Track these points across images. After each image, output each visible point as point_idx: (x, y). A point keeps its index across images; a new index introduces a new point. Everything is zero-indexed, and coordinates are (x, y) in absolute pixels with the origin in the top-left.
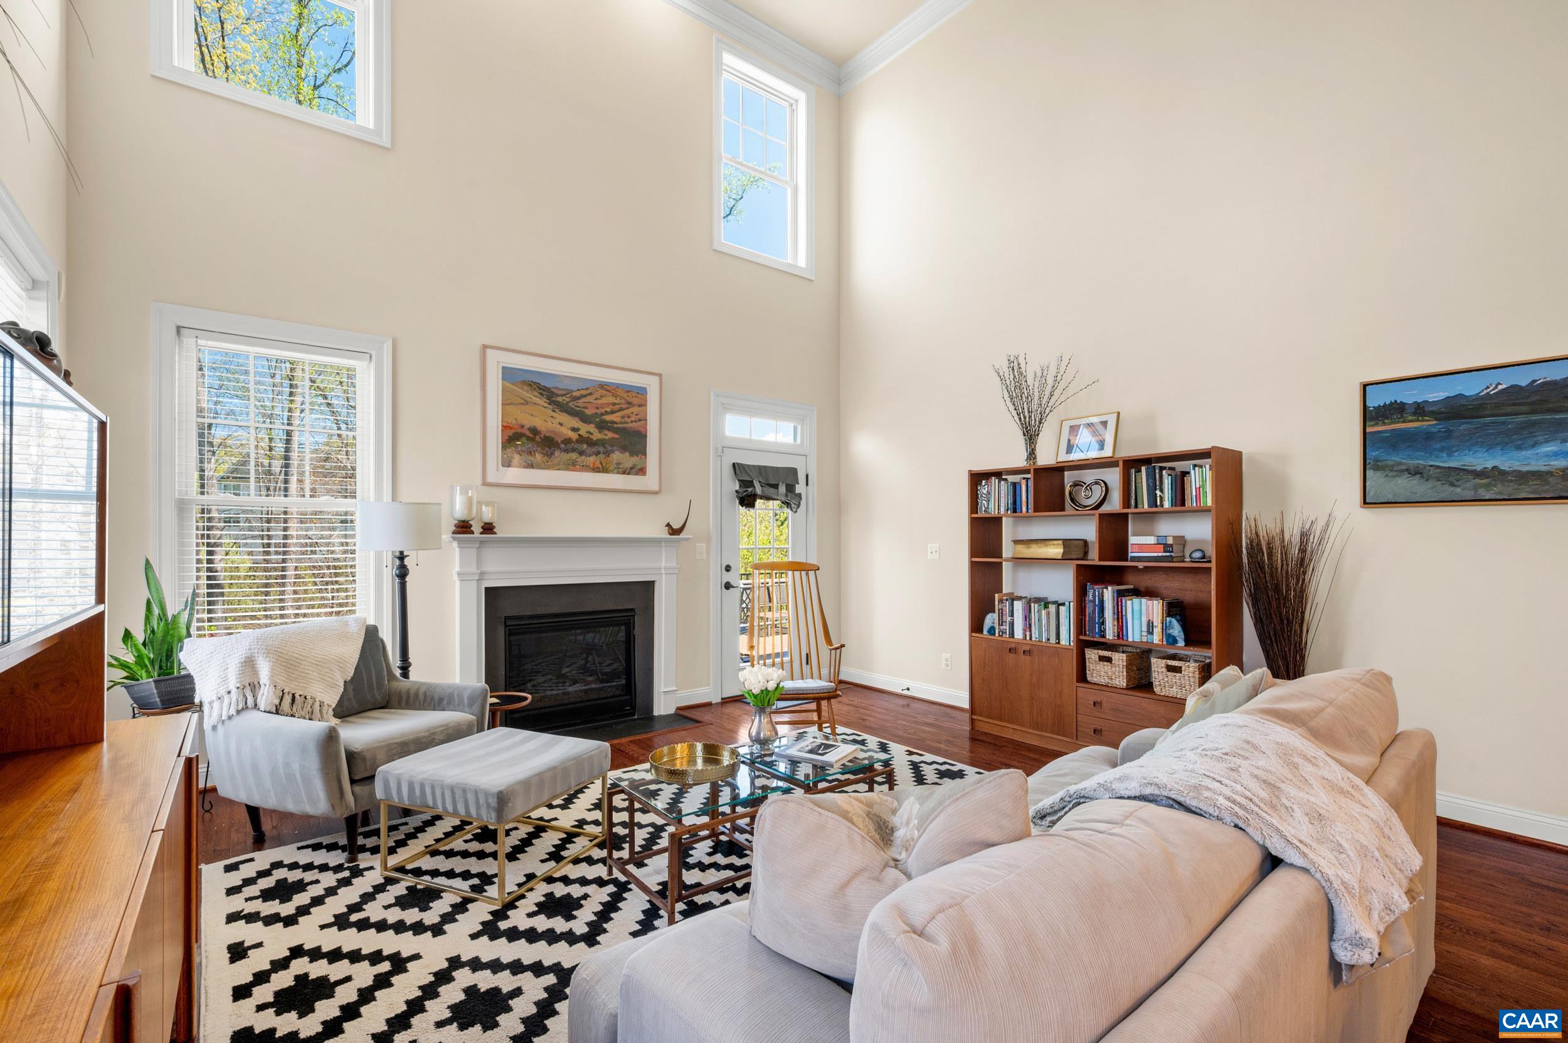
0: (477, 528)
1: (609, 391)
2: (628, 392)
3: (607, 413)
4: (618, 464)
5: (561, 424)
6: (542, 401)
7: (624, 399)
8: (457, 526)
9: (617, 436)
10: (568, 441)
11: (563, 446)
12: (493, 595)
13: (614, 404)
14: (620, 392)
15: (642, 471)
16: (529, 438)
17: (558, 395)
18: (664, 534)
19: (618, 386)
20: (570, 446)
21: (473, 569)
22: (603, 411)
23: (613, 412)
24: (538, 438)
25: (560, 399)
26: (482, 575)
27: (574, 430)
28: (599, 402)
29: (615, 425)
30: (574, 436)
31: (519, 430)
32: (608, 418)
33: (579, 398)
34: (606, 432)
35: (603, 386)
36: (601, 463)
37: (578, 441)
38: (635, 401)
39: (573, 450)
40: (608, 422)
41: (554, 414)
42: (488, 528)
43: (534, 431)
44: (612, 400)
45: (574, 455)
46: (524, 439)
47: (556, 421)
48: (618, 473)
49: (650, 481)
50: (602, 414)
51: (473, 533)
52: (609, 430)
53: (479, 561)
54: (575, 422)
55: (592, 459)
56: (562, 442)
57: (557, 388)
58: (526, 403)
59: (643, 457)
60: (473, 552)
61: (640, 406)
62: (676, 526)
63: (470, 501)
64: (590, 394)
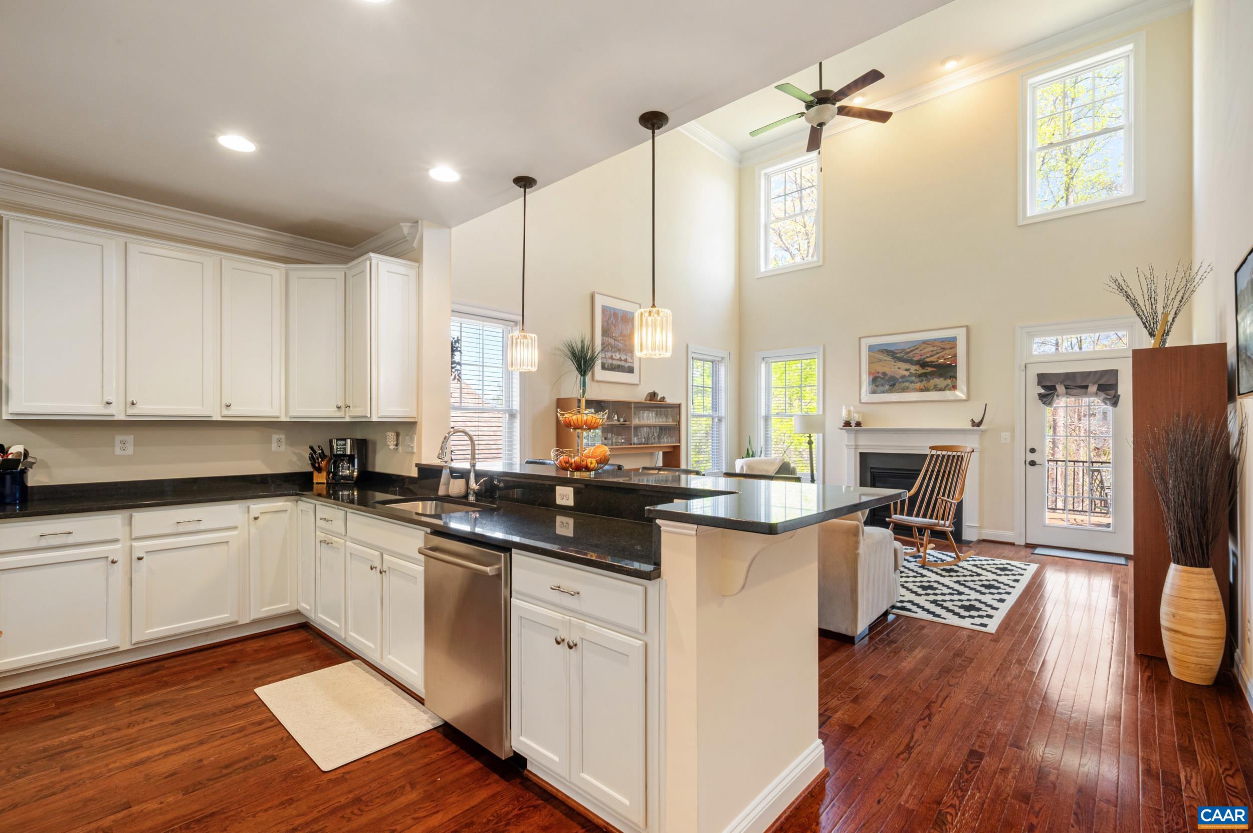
0: (853, 424)
1: (930, 344)
2: (942, 342)
3: (927, 357)
4: (936, 385)
5: (899, 368)
6: (889, 358)
7: (940, 347)
8: (845, 423)
9: (934, 369)
10: (903, 377)
11: (900, 380)
12: (864, 457)
13: (932, 351)
14: (937, 343)
15: (954, 387)
16: (881, 378)
17: (897, 353)
18: (968, 426)
19: (935, 340)
20: (904, 380)
21: (853, 443)
22: (925, 356)
23: (932, 356)
24: (886, 378)
25: (898, 355)
26: (857, 447)
27: (907, 370)
28: (923, 352)
29: (934, 363)
30: (907, 373)
31: (877, 375)
32: (928, 360)
33: (910, 352)
34: (927, 368)
35: (925, 342)
36: (924, 386)
37: (909, 376)
38: (948, 346)
39: (907, 381)
40: (928, 362)
41: (895, 364)
42: (858, 424)
43: (884, 374)
44: (931, 349)
45: (907, 384)
46: (879, 379)
47: (897, 367)
48: (936, 391)
49: (960, 394)
50: (924, 358)
51: (851, 426)
52: (929, 367)
53: (856, 440)
54: (907, 366)
55: (918, 385)
56: (900, 378)
57: (897, 350)
58: (880, 360)
59: (954, 379)
60: (853, 436)
61: (951, 349)
62: (977, 421)
63: (849, 412)
64: (917, 349)
